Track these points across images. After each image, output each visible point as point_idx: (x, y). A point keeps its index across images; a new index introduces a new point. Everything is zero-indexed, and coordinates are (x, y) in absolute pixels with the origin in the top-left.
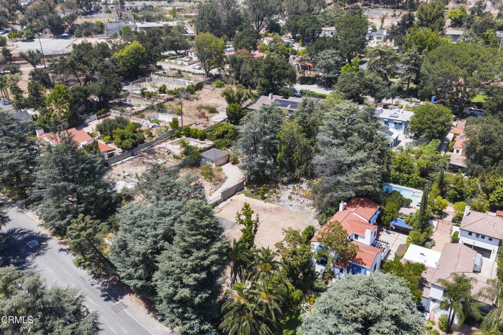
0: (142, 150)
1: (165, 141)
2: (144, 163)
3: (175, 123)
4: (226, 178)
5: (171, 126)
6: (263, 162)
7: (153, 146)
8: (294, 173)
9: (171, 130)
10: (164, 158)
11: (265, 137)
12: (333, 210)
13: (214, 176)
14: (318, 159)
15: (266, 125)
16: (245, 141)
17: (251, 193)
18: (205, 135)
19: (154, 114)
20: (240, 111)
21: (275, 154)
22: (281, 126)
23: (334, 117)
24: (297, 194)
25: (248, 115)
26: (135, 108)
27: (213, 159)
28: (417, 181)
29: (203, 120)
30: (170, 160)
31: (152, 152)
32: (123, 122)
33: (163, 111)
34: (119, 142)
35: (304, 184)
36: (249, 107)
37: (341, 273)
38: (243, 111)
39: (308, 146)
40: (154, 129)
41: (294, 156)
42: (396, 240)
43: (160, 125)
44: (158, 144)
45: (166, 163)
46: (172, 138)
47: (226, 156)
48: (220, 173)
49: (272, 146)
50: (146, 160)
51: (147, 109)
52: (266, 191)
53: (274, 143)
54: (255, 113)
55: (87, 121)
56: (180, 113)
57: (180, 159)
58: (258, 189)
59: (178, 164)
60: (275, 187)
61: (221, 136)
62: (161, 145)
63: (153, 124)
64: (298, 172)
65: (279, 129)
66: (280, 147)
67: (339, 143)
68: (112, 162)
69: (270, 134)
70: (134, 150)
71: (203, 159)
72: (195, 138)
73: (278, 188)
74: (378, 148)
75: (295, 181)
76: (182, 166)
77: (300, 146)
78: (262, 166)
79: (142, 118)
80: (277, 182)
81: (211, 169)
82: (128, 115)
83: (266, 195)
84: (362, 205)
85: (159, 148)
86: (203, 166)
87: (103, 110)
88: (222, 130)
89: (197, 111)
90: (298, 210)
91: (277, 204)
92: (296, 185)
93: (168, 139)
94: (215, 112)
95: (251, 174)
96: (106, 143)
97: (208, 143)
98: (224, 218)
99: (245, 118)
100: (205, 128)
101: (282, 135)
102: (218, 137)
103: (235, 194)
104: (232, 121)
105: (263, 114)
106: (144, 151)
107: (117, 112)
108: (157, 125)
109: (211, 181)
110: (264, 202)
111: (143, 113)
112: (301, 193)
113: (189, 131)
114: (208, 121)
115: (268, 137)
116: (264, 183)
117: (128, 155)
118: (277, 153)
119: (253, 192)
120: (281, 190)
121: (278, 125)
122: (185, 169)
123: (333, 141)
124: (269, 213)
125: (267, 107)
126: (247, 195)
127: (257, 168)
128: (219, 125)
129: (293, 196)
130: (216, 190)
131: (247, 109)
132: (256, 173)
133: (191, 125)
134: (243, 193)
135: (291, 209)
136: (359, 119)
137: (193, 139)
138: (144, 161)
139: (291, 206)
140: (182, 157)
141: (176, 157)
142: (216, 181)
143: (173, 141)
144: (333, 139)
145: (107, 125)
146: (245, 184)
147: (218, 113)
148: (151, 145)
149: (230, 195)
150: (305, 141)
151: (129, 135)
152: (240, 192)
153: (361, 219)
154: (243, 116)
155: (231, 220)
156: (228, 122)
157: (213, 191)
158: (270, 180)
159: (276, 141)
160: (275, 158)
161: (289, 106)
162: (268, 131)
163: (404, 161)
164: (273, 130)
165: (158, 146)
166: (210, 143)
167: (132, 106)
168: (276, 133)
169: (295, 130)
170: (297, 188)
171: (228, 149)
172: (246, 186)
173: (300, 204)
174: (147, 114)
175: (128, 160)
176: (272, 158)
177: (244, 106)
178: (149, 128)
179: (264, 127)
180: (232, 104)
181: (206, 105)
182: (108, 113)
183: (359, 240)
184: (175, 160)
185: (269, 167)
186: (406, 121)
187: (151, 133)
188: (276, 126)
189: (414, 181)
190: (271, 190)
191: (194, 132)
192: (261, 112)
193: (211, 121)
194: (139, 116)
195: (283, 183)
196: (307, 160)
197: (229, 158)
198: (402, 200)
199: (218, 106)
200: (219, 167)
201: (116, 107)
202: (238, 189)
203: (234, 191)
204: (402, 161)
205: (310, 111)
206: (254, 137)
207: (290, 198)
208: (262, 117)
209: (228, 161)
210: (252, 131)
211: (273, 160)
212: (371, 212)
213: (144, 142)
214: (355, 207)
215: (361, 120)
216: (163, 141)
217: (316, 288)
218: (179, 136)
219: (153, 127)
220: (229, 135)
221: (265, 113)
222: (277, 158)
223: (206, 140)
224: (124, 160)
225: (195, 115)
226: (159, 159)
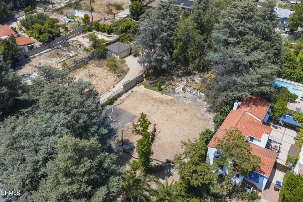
0: (58, 43)
1: (79, 35)
2: (58, 54)
3: (86, 19)
4: (128, 69)
5: (83, 21)
6: (160, 57)
7: (68, 39)
8: (188, 67)
9: (84, 24)
10: (76, 50)
11: (162, 34)
12: (227, 109)
13: (118, 68)
14: (211, 56)
15: (164, 22)
16: (143, 38)
17: (149, 84)
18: (112, 29)
19: (71, 11)
20: (141, 9)
21: (171, 50)
22: (178, 23)
23: (231, 15)
24: (190, 87)
25: (146, 12)
26: (56, 5)
27: (117, 52)
28: (300, 76)
29: (110, 16)
30: (81, 52)
31: (66, 45)
32: (43, 18)
33: (79, 8)
34: (36, 36)
35: (196, 76)
36: (148, 5)
37: (237, 178)
38: (144, 8)
39: (202, 43)
40: (70, 24)
41: (188, 51)
42: (283, 135)
43: (75, 21)
44: (72, 37)
45: (77, 55)
46: (84, 32)
47: (128, 49)
48: (123, 65)
49: (169, 42)
50: (60, 53)
51: (66, 6)
52: (163, 83)
53: (171, 40)
54: (153, 10)
55: (17, 16)
56: (92, 10)
57: (89, 51)
58: (156, 80)
59: (87, 56)
60: (171, 79)
61: (125, 31)
62: (75, 39)
63: (70, 20)
64: (191, 66)
65: (175, 26)
66: (176, 44)
67: (235, 42)
68: (31, 54)
69: (167, 31)
70: (51, 43)
71: (109, 52)
72: (103, 32)
73: (173, 80)
74: (275, 48)
75: (189, 74)
76: (91, 58)
77: (194, 43)
78: (160, 61)
79: (61, 14)
80: (173, 75)
81: (115, 62)
82: (50, 12)
83: (163, 87)
84: (255, 104)
85: (73, 41)
86: (109, 58)
87: (30, 7)
88: (125, 26)
89: (106, 8)
90: (191, 102)
91: (172, 96)
92: (189, 78)
93: (80, 33)
94: (121, 9)
95: (150, 69)
96: (29, 36)
97: (115, 36)
98: (126, 110)
99: (144, 15)
100: (112, 23)
101: (178, 32)
102: (122, 32)
103: (136, 85)
104: (135, 17)
105: (161, 11)
106: (60, 44)
107: (42, 9)
108: (73, 20)
109: (115, 73)
110: (161, 93)
111: (62, 10)
112: (194, 85)
113: (98, 26)
114: (115, 17)
115: (165, 34)
116: (161, 76)
117: (46, 48)
118: (173, 49)
119: (151, 84)
120: (176, 82)
121: (175, 22)
122: (93, 61)
123: (229, 39)
124: (165, 105)
125: (165, 4)
126: (146, 87)
127: (155, 64)
128: (123, 20)
129: (187, 88)
130: (119, 82)
131: (147, 6)
132: (154, 68)
133: (101, 20)
134: (143, 84)
135: (184, 101)
136: (257, 17)
137: (102, 33)
138: (59, 53)
139: (185, 97)
140: (91, 49)
141: (86, 50)
142: (120, 72)
143: (85, 35)
144: (229, 37)
145: (29, 21)
146: (144, 76)
147: (123, 10)
148: (66, 38)
149: (131, 86)
150: (199, 38)
151: (45, 30)
152: (140, 84)
153: (255, 119)
154: (143, 12)
155: (131, 112)
156: (131, 18)
157: (116, 82)
158: (166, 72)
159: (172, 37)
160: (171, 53)
161: (183, 4)
162: (165, 28)
163: (290, 58)
164: (170, 27)
165: (72, 39)
166: (116, 36)
167: (54, 4)
168: (172, 30)
169: (191, 27)
170: (190, 81)
171: (130, 43)
172: (146, 77)
173: (192, 96)
174: (65, 11)
175: (46, 52)
176: (168, 53)
177: (145, 4)
178: (66, 23)
179: (161, 24)
180: (134, 2)
181: (114, 3)
182: (35, 10)
183: (255, 142)
184: (85, 52)
185: (166, 62)
186: (283, 17)
187: (67, 28)
188: (172, 23)
189: (296, 76)
190: (167, 83)
191: (102, 27)
192: (159, 9)
193: (118, 17)
194: (59, 12)
195: (178, 76)
196: (200, 55)
197: (131, 51)
198: (289, 96)
199: (124, 4)
200: (123, 59)
201: (40, 5)
202: (138, 81)
203: (135, 82)
204: (288, 57)
205: (205, 9)
206: (152, 35)
207: (184, 90)
208: (160, 14)
209: (130, 54)
210: (151, 28)
211: (169, 56)
212: (263, 110)
213: (60, 36)
214: (249, 106)
215: (260, 18)
216: (76, 35)
217: (212, 193)
218: (90, 30)
219: (69, 22)
220: (131, 30)
221: (163, 10)
222: (173, 54)
223: (112, 34)
224: (42, 52)
225: (104, 12)
226: (71, 52)
